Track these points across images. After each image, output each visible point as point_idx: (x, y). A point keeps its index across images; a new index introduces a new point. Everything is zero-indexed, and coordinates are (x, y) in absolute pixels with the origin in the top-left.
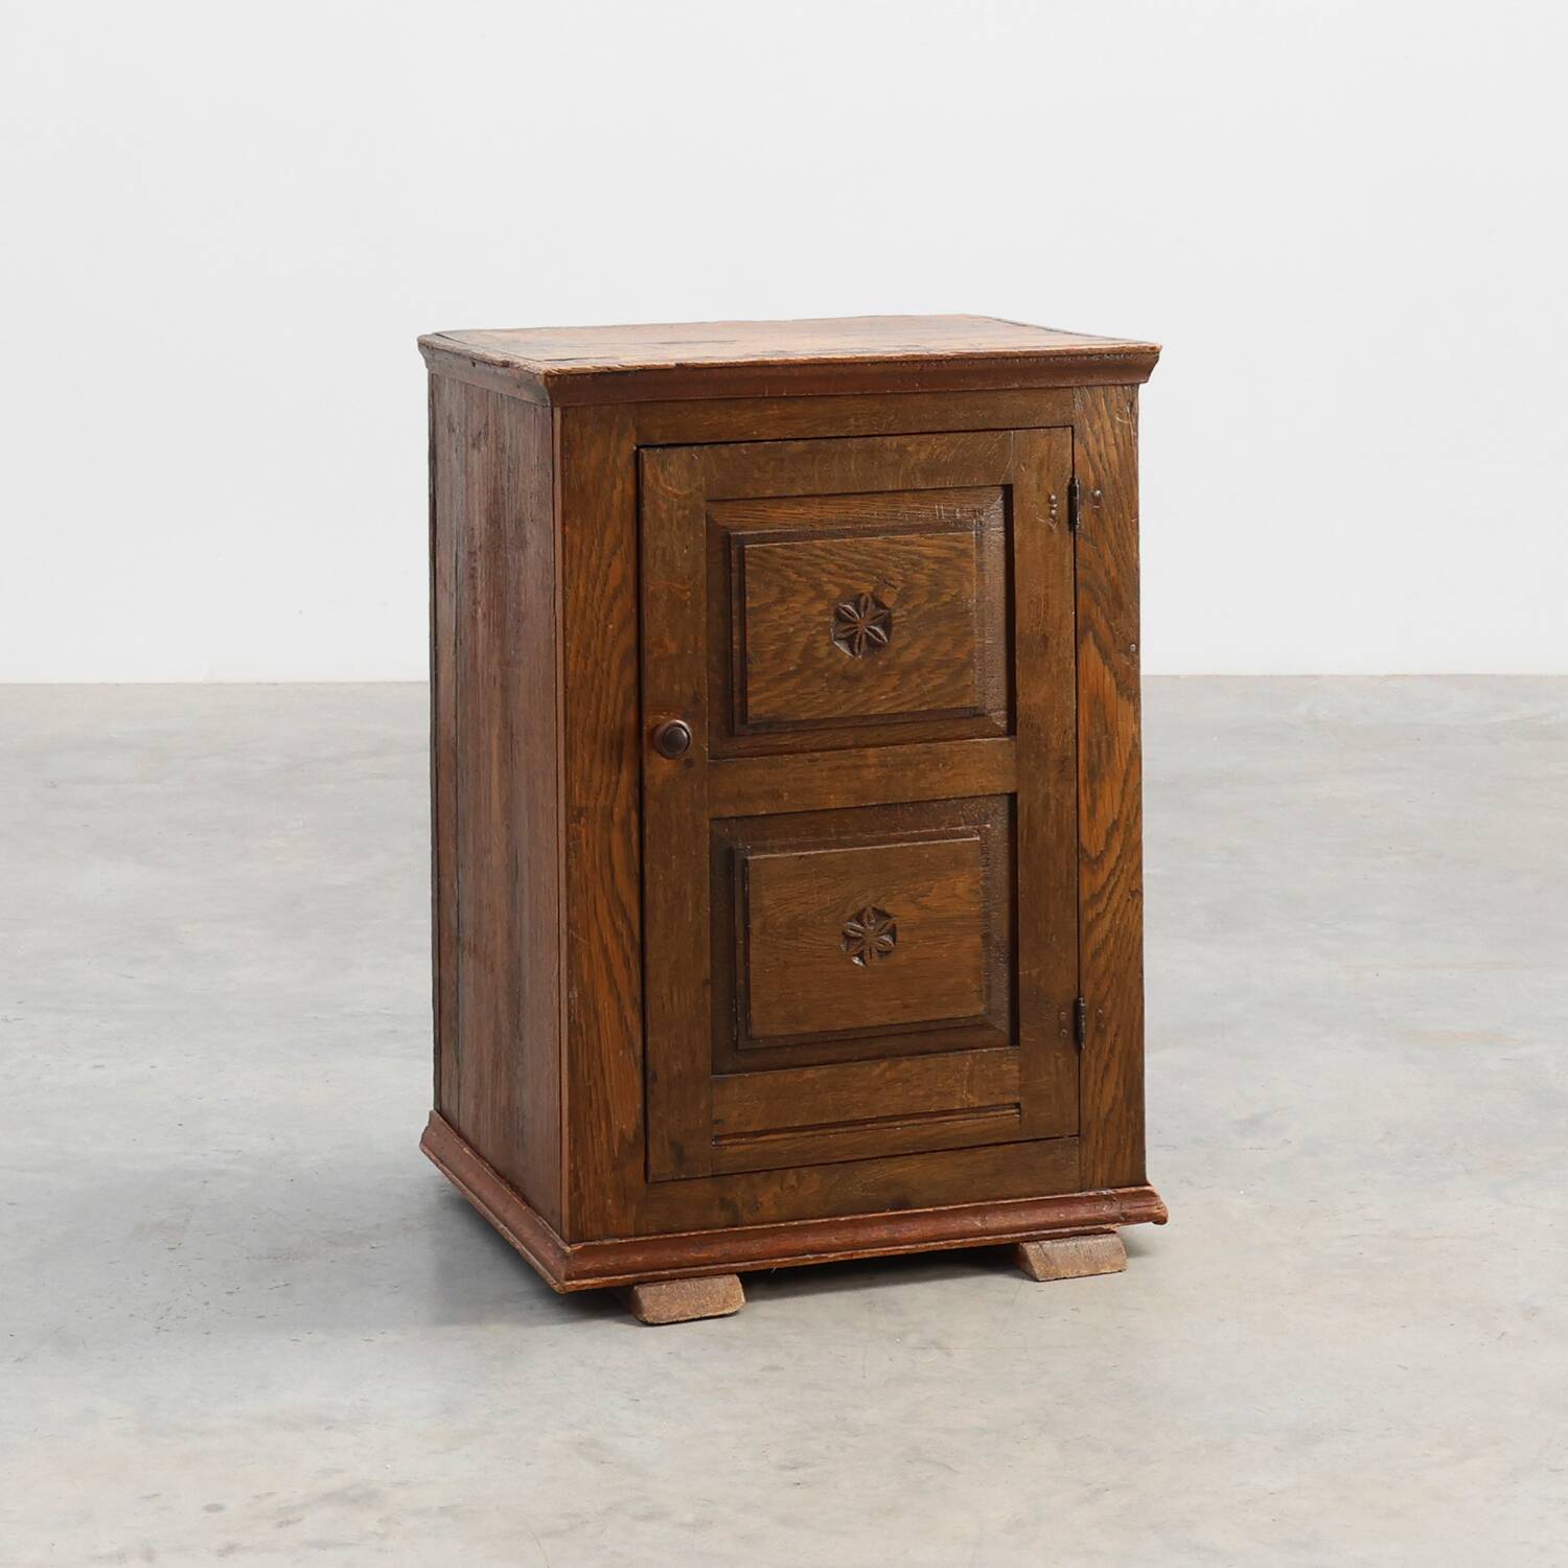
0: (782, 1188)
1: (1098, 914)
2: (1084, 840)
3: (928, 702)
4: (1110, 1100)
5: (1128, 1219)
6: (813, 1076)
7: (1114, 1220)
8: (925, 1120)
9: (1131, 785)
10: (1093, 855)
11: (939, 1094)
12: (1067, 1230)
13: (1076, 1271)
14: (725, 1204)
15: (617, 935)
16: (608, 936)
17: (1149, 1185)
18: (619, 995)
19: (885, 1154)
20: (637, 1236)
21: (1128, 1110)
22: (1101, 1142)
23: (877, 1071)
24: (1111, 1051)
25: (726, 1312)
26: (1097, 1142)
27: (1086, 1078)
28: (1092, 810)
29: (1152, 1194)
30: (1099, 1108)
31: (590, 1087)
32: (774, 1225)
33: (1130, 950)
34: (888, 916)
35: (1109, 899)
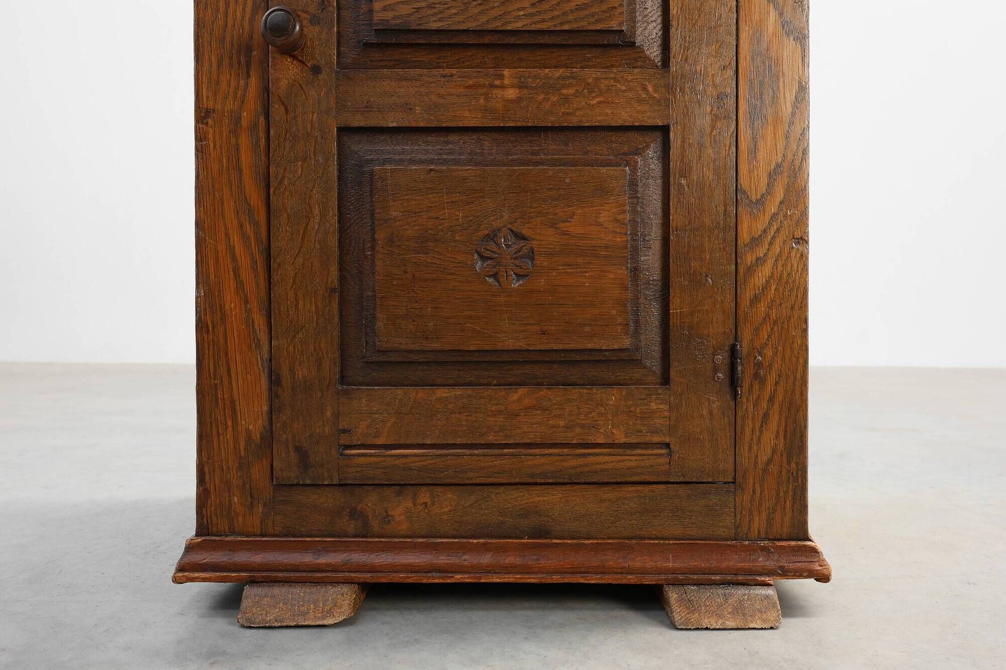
0: (414, 504)
1: (758, 259)
2: (744, 181)
3: (569, 22)
4: (770, 451)
5: (786, 573)
6: (445, 395)
7: (771, 573)
8: (566, 451)
9: (797, 129)
10: (754, 199)
11: (583, 426)
12: (718, 577)
13: (720, 622)
14: (354, 514)
15: (244, 236)
16: (235, 239)
17: (810, 540)
18: (246, 297)
19: (524, 480)
20: (262, 535)
21: (789, 463)
22: (758, 491)
23: (515, 397)
24: (771, 399)
25: (325, 622)
26: (754, 491)
27: (743, 427)
28: (754, 151)
29: (814, 551)
30: (757, 456)
31: (216, 385)
32: (403, 540)
33: (793, 298)
34: (524, 238)
35: (770, 244)
